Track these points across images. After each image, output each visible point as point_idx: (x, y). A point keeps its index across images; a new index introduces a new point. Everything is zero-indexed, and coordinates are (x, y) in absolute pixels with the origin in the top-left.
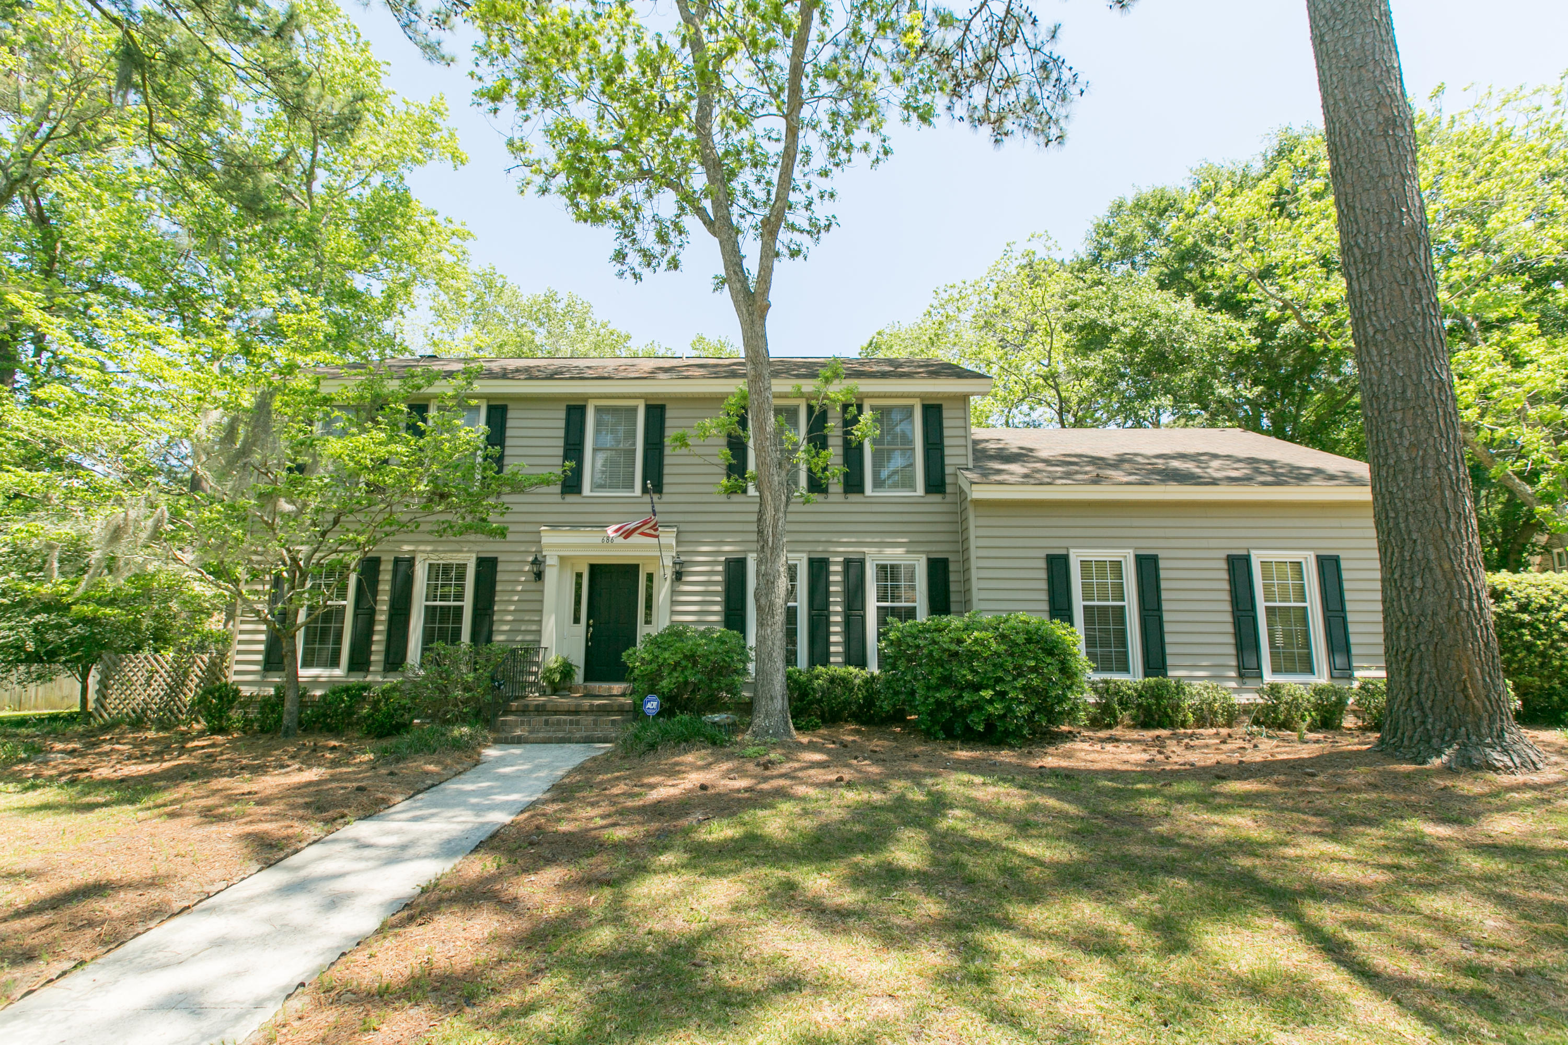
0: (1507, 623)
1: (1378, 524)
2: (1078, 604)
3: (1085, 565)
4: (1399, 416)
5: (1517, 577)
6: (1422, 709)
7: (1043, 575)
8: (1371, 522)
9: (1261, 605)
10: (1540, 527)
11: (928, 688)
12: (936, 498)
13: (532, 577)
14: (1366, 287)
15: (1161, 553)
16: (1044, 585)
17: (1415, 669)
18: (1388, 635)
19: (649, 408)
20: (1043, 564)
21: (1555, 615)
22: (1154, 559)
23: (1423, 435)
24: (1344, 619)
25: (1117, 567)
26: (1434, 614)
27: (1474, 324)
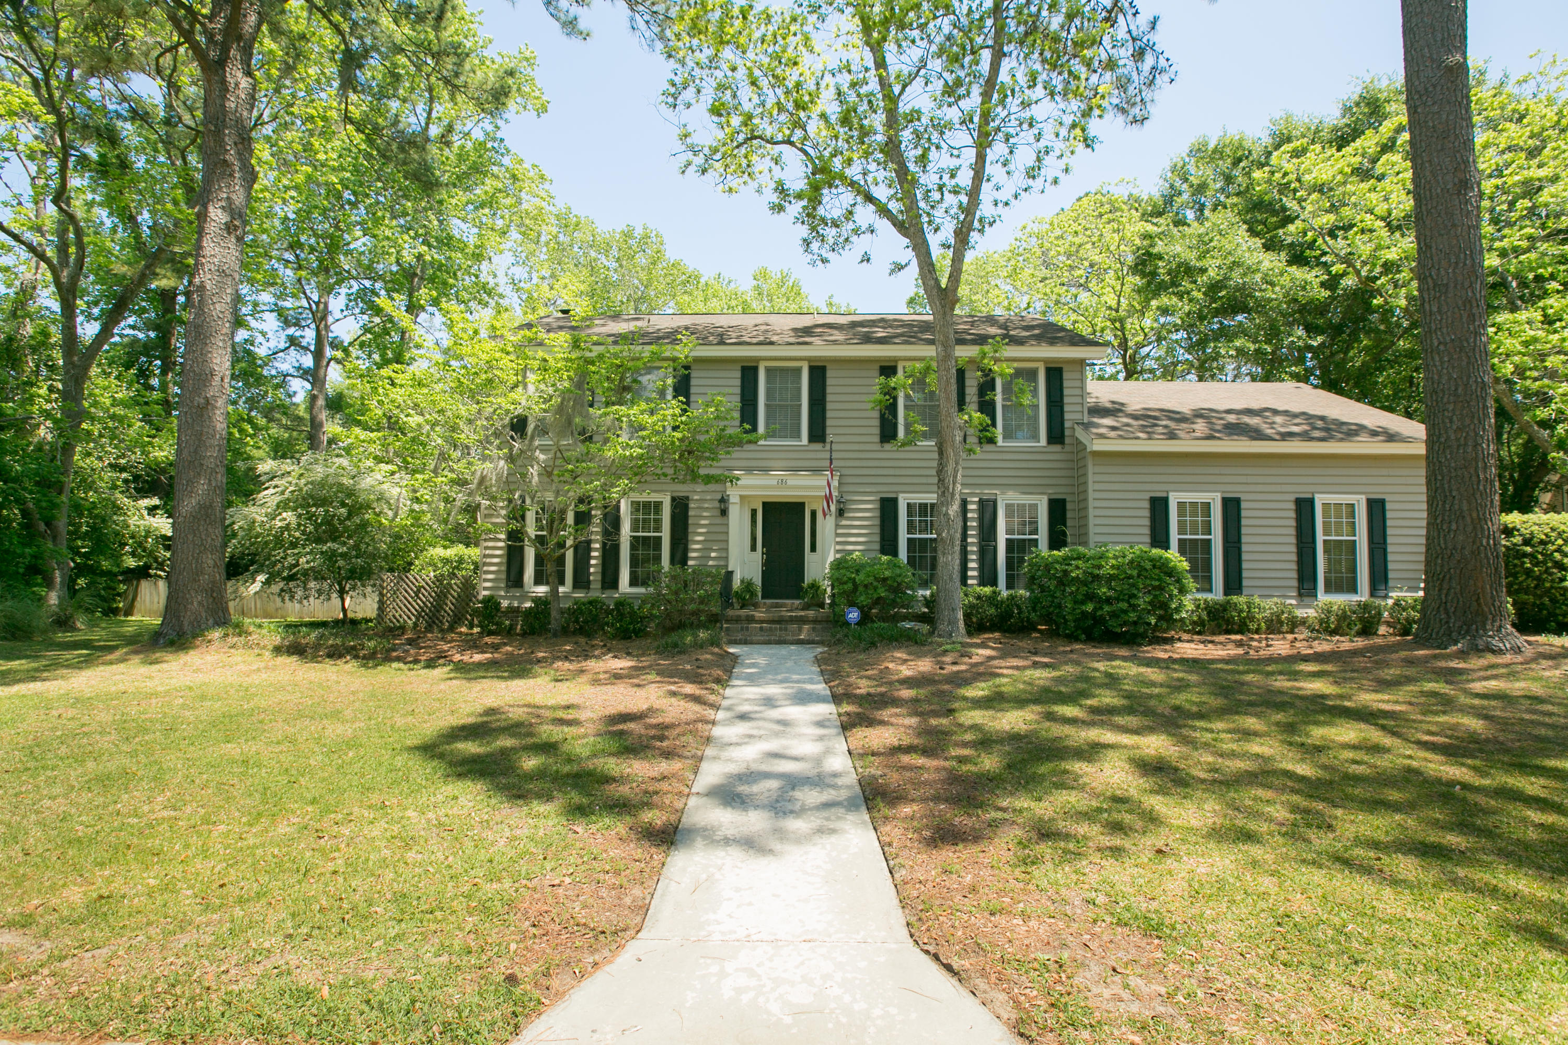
0: (1514, 553)
1: (1428, 483)
2: (1174, 536)
3: (1181, 505)
4: (1451, 407)
5: (1526, 517)
6: (1447, 613)
7: (1147, 513)
8: (1423, 481)
9: (1320, 538)
10: (1554, 468)
11: (1075, 602)
12: (1057, 448)
13: (718, 513)
14: (1435, 309)
15: (1243, 496)
16: (1147, 522)
17: (1445, 586)
18: (1428, 563)
19: (812, 369)
20: (1147, 505)
21: (1551, 547)
22: (1237, 501)
23: (1467, 421)
24: (1385, 550)
25: (1207, 506)
26: (1463, 548)
27: (1514, 284)
